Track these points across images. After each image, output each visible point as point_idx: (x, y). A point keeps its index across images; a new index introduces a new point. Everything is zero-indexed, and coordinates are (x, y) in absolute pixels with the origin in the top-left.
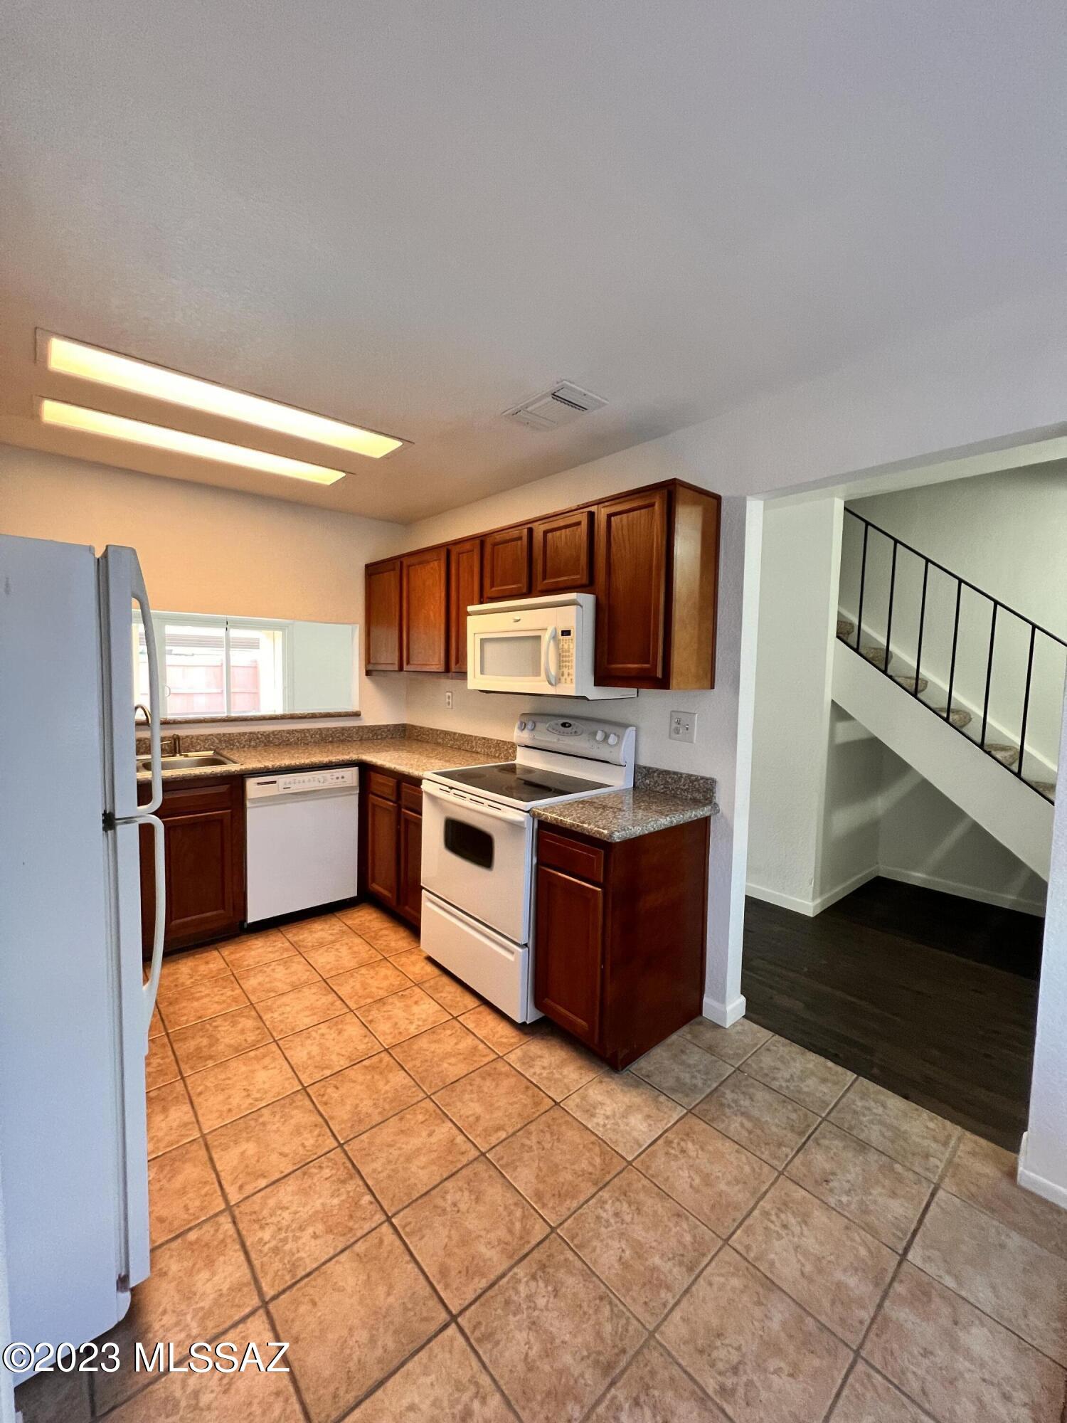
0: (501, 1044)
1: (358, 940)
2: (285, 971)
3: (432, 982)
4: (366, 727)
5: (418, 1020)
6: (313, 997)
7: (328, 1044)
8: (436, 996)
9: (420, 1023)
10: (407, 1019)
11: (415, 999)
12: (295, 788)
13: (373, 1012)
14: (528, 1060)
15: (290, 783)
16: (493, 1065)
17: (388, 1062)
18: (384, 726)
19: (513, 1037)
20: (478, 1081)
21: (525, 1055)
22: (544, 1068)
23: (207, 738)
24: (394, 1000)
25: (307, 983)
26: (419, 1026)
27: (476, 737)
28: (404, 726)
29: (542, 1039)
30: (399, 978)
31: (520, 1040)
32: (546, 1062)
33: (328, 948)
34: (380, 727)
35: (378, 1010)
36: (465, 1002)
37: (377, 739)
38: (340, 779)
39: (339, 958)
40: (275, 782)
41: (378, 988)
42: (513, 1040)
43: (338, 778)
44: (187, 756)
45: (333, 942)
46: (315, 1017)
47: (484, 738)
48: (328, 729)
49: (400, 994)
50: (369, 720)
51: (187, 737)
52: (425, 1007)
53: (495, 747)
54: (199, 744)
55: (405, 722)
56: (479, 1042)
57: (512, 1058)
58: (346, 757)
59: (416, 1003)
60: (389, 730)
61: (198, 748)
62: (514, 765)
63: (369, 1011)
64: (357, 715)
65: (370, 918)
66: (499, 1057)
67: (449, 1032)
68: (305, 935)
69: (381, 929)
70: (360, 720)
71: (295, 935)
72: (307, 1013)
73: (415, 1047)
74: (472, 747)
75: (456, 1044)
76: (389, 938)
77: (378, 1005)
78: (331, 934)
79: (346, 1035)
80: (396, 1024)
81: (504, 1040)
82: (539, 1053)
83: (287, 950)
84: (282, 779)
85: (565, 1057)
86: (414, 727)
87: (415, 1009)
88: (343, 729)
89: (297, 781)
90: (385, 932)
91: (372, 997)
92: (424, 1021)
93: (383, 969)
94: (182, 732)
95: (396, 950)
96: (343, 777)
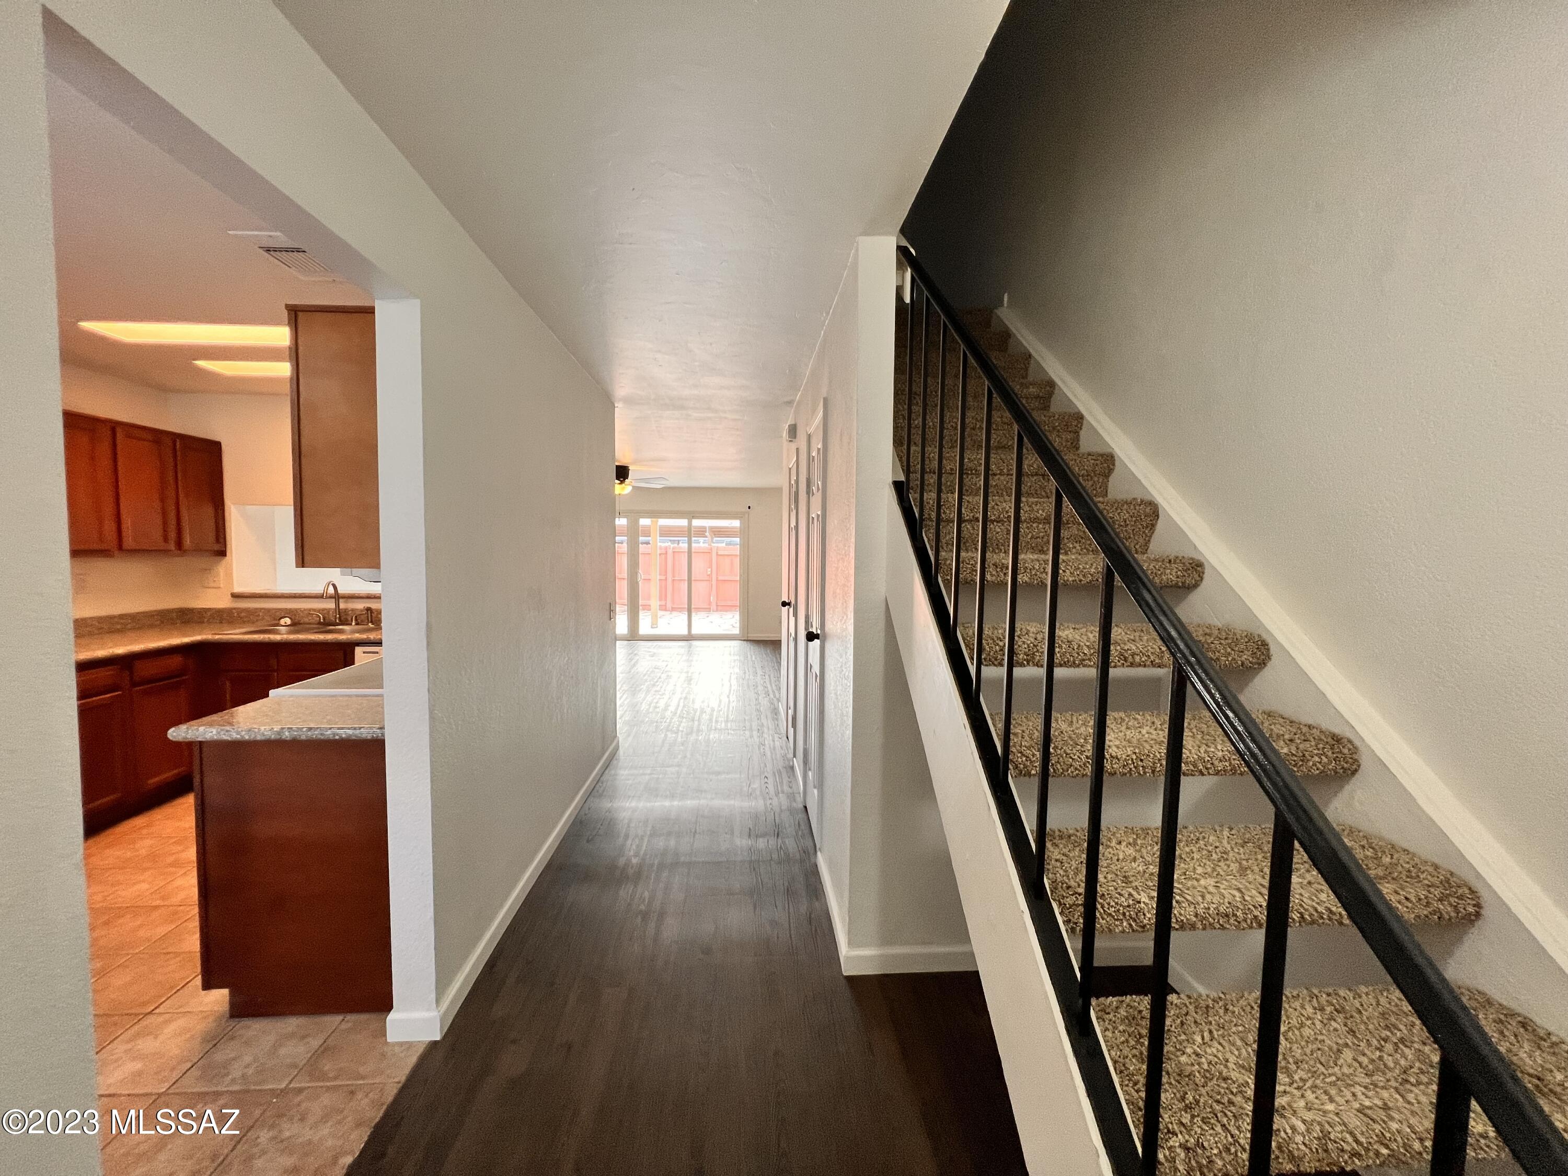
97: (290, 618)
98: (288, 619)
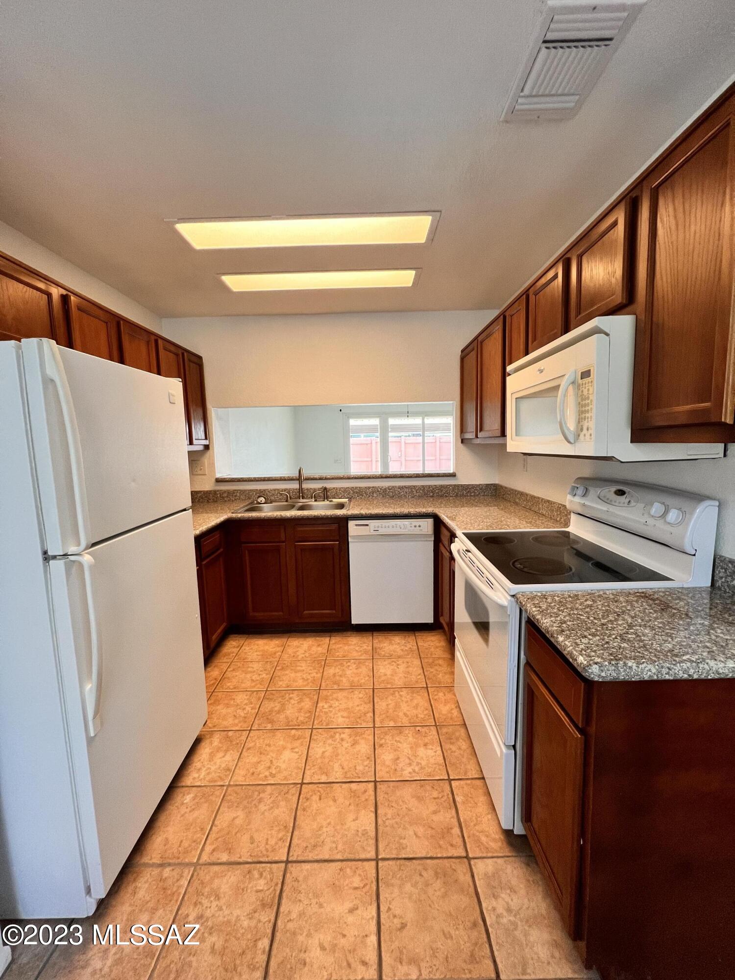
0: (478, 841)
1: (417, 662)
2: (355, 671)
3: (450, 729)
4: (462, 485)
5: (418, 764)
6: (357, 702)
7: (339, 751)
8: (446, 746)
9: (417, 769)
10: (409, 758)
11: (426, 740)
12: (382, 531)
13: (387, 737)
14: (496, 884)
15: (378, 527)
16: (454, 863)
17: (370, 796)
18: (476, 485)
19: (494, 840)
20: (428, 875)
21: (496, 874)
22: (509, 910)
23: (345, 490)
24: (409, 732)
25: (360, 686)
26: (414, 771)
27: (542, 499)
28: (495, 485)
29: (528, 865)
30: (426, 712)
31: (501, 848)
32: (515, 903)
33: (393, 662)
34: (473, 486)
35: (392, 736)
36: (469, 767)
37: (471, 496)
38: (417, 528)
39: (394, 673)
40: (367, 525)
41: (405, 714)
42: (492, 845)
43: (415, 526)
44: (331, 501)
45: (399, 657)
46: (348, 720)
47: (548, 501)
48: (429, 486)
49: (418, 728)
50: (463, 480)
51: (334, 488)
52: (430, 753)
53: (557, 511)
54: (341, 494)
55: (497, 482)
56: (457, 824)
57: (480, 868)
58: (424, 510)
59: (425, 745)
60: (481, 489)
61: (340, 496)
62: (569, 533)
63: (386, 734)
64: (453, 475)
65: (438, 644)
66: (467, 857)
67: (435, 794)
68: (385, 645)
69: (439, 658)
70: (457, 479)
71: (380, 642)
72: (345, 714)
73: (398, 793)
74: (539, 509)
75: (435, 812)
76: (440, 669)
77: (395, 732)
78: (402, 650)
79: (358, 747)
80: (398, 759)
81: (484, 839)
82: (514, 882)
83: (366, 652)
84: (373, 523)
85: (544, 912)
86: (501, 487)
87: (421, 751)
88: (442, 486)
89: (383, 526)
90: (441, 662)
91: (395, 721)
92: (422, 768)
93: (419, 697)
94: (329, 485)
95: (440, 683)
96: (420, 526)
97: (264, 498)
98: (263, 498)
